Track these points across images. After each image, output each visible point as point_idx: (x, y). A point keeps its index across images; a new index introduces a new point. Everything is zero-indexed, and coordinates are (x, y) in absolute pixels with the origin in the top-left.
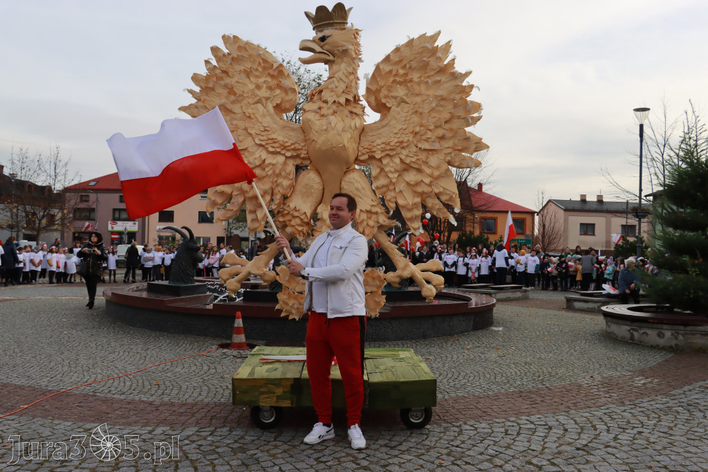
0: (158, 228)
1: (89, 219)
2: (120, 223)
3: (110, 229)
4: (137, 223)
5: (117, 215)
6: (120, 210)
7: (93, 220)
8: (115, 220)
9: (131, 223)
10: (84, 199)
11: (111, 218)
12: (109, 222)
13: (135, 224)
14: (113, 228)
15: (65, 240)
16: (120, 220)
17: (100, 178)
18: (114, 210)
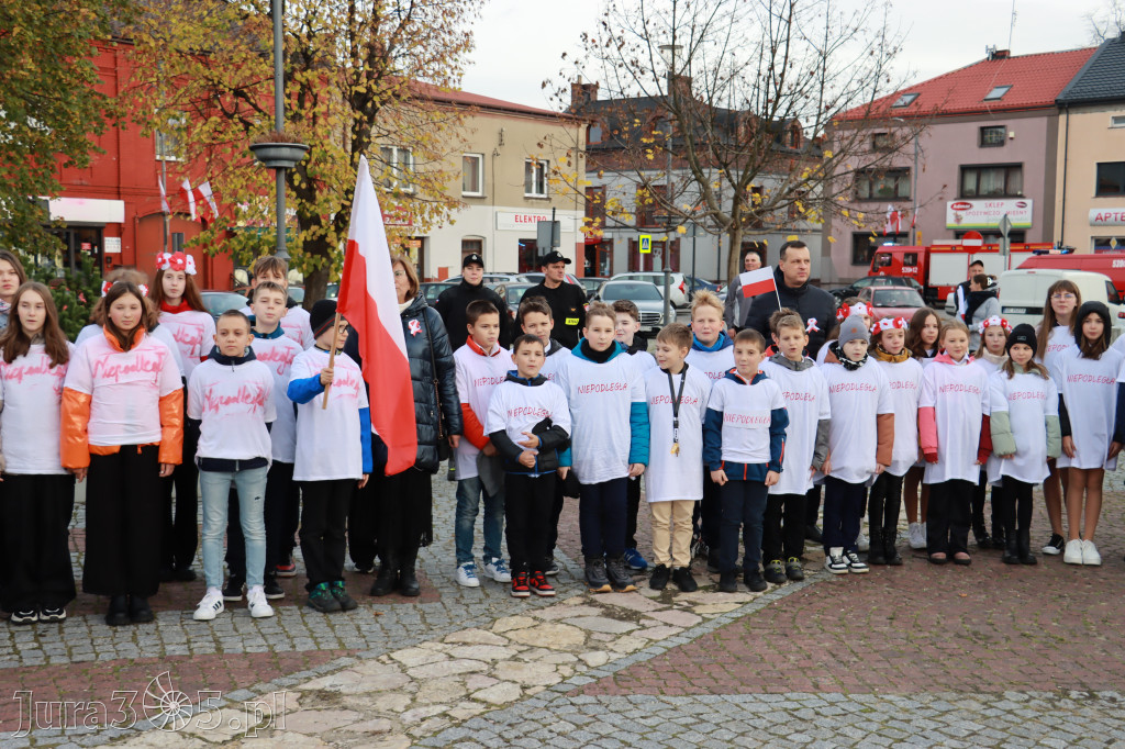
0: (1093, 214)
1: (893, 196)
2: (978, 205)
3: (951, 222)
4: (1029, 202)
5: (971, 183)
6: (980, 170)
7: (907, 199)
8: (964, 195)
9: (1009, 205)
10: (881, 142)
11: (954, 190)
12: (949, 204)
13: (1023, 205)
14: (958, 219)
15: (833, 257)
16: (977, 195)
17: (923, 84)
18: (964, 169)
